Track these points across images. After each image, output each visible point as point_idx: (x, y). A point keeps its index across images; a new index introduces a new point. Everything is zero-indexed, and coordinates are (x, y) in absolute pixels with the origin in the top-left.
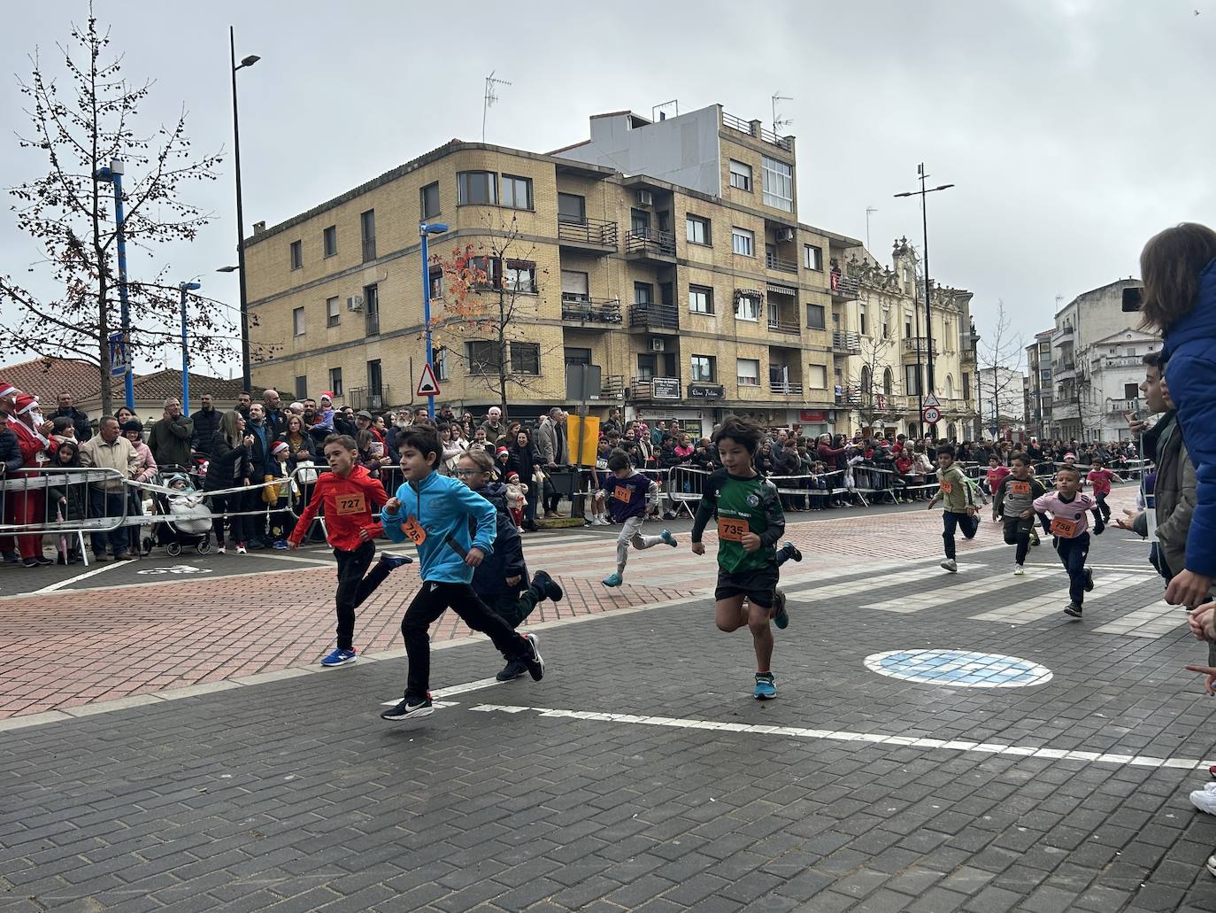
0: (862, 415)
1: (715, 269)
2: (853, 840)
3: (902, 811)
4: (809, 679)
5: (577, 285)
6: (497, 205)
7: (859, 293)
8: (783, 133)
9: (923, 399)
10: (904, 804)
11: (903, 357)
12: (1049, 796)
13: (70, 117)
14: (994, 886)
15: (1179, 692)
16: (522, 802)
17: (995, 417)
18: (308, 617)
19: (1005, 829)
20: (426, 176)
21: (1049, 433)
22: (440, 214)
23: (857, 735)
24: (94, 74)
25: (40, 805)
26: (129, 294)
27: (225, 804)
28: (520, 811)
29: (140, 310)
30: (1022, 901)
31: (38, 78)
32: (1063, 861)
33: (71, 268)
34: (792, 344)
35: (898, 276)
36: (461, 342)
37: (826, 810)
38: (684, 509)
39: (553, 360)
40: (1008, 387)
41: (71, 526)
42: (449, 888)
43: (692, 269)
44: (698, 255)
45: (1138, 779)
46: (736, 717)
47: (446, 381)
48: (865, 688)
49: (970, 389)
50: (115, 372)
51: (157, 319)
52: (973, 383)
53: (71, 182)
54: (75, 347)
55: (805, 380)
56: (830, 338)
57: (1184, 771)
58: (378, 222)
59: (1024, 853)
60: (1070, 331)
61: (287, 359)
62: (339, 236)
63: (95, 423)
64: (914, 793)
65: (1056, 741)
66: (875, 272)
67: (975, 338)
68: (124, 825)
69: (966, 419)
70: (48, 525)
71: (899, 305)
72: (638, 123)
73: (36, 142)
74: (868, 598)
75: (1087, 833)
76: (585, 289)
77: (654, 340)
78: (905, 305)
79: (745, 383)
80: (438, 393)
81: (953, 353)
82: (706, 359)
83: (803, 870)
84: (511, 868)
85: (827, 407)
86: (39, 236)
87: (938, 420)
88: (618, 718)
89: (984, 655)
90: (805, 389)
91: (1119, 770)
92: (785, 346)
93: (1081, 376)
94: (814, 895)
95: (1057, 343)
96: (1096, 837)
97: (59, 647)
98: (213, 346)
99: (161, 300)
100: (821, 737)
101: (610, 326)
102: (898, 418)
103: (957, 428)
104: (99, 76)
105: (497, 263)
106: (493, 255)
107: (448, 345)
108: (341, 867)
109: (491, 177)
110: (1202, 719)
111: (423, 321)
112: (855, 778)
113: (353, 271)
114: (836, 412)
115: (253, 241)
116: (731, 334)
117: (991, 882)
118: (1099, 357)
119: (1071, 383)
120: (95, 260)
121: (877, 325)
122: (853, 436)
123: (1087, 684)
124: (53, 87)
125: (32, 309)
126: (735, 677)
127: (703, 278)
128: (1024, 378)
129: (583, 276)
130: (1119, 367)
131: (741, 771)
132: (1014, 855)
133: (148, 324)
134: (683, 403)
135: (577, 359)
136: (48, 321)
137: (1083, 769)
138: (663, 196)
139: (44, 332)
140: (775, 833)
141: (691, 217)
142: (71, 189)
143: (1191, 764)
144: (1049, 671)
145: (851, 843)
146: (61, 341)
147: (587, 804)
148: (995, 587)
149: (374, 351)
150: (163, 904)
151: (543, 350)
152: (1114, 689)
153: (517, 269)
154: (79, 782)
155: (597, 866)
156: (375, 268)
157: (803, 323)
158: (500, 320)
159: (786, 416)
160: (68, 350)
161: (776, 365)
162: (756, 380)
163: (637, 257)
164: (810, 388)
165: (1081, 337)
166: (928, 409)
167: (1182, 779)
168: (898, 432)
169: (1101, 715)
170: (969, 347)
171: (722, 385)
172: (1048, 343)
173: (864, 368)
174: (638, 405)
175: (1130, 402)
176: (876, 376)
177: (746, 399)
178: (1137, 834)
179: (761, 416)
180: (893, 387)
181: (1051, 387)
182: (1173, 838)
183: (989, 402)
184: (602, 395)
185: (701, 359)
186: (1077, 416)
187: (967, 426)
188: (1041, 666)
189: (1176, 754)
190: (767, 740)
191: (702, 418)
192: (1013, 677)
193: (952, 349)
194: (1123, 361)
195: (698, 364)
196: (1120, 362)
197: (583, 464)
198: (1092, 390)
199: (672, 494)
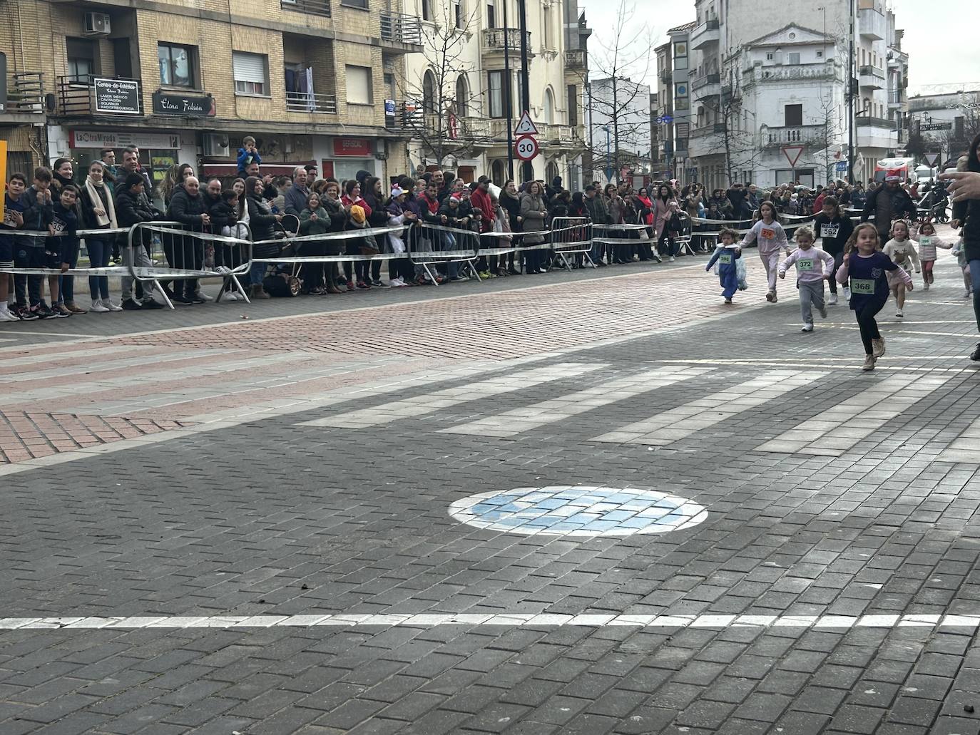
0: (426, 146)
4: (370, 541)
9: (512, 123)
10: (521, 710)
11: (484, 58)
12: (715, 679)
15: (869, 526)
17: (613, 150)
19: (662, 731)
21: (684, 175)
23: (446, 616)
34: (318, 30)
37: (410, 730)
40: (632, 106)
45: (827, 646)
46: (264, 606)
48: (454, 548)
49: (578, 110)
52: (583, 101)
55: (339, 89)
56: (377, 23)
57: (880, 631)
60: (714, 25)
64: (534, 693)
65: (717, 604)
67: (584, 32)
74: (449, 416)
75: (768, 725)
77: (93, 15)
79: (246, 92)
81: (554, 55)
82: (183, 51)
85: (374, 133)
88: (72, 623)
89: (616, 491)
90: (341, 105)
91: (800, 637)
92: (308, 33)
93: (728, 92)
95: (698, 43)
100: (395, 624)
103: (560, 168)
110: (900, 560)
114: (388, 142)
116: (222, 10)
118: (752, 65)
119: (716, 101)
121: (446, 7)
128: (651, 95)
130: (778, 80)
131: (277, 687)
134: (146, 121)
137: (756, 639)
143: (888, 620)
144: (702, 508)
152: (786, 527)
159: (311, 146)
161: (295, 64)
162: (262, 88)
164: (348, 104)
165: (730, 35)
166: (520, 139)
167: (880, 642)
168: (478, 174)
169: (774, 564)
170: (577, 48)
171: (210, 95)
172: (685, 44)
173: (428, 75)
174: (70, 124)
175: (791, 132)
176: (447, 85)
177: (249, 118)
178: (831, 719)
179: (273, 145)
180: (470, 103)
181: (687, 108)
182: (876, 722)
183: (605, 129)
184: (9, 105)
185: (174, 50)
186: (722, 151)
187: (573, 164)
188: (692, 502)
189: (870, 610)
190: (313, 636)
191: (179, 147)
192: (657, 520)
193: (553, 48)
194: (783, 72)
195: (168, 58)
196: (780, 73)
198: (742, 113)
199: (135, 269)
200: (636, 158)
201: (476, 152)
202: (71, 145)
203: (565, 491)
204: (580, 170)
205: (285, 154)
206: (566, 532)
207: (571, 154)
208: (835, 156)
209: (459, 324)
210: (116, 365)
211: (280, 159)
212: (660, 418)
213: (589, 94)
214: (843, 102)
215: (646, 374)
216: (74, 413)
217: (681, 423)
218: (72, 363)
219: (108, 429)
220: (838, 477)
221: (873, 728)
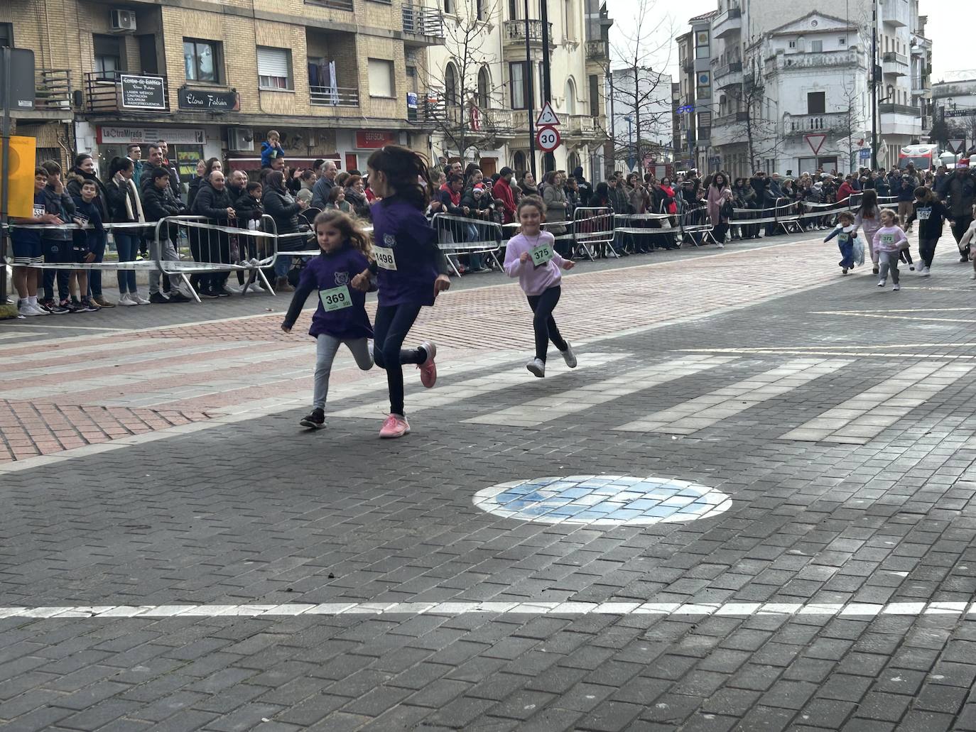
0: (448, 138)
3: (544, 709)
4: (396, 530)
9: (534, 114)
10: (546, 698)
11: (506, 49)
12: (741, 668)
15: (894, 514)
17: (634, 139)
19: (686, 719)
21: (706, 164)
23: (471, 605)
34: (341, 24)
37: (436, 717)
40: (654, 96)
45: (852, 634)
46: (291, 595)
48: (479, 537)
49: (600, 100)
52: (604, 91)
55: (362, 83)
56: (399, 17)
57: (906, 619)
60: (736, 13)
64: (560, 680)
65: (742, 592)
67: (605, 22)
74: (471, 407)
75: (794, 713)
77: (119, 11)
79: (271, 87)
81: (575, 45)
82: (207, 47)
85: (397, 126)
89: (640, 480)
90: (363, 98)
91: (826, 625)
92: (331, 28)
93: (750, 81)
95: (720, 31)
96: (806, 717)
100: (421, 612)
102: (500, 143)
110: (925, 548)
114: (409, 133)
116: (246, 6)
118: (774, 53)
119: (738, 90)
123: (775, 512)
128: (673, 85)
130: (801, 68)
131: (305, 674)
134: (172, 116)
137: (781, 627)
143: (914, 608)
144: (726, 496)
148: (646, 384)
152: (812, 515)
159: (336, 140)
161: (318, 59)
162: (286, 82)
164: (371, 97)
165: (751, 23)
166: (542, 130)
167: (906, 629)
168: (500, 167)
169: (799, 552)
170: (598, 38)
171: (234, 90)
172: (706, 33)
173: (450, 66)
174: (97, 120)
175: (814, 120)
176: (469, 77)
177: (273, 112)
178: (857, 707)
179: (297, 139)
180: (492, 95)
181: (709, 97)
182: (902, 709)
183: (627, 119)
185: (198, 45)
186: (745, 139)
187: (595, 155)
188: (716, 490)
189: (897, 597)
190: (340, 624)
191: (204, 142)
192: (681, 508)
193: (575, 39)
194: (806, 60)
195: (193, 53)
196: (803, 61)
197: (11, 214)
198: (765, 99)
199: (162, 263)
200: (658, 148)
201: (498, 144)
202: (99, 141)
203: (589, 480)
204: (602, 160)
205: (309, 148)
206: (590, 521)
207: (593, 144)
208: (859, 144)
209: (481, 315)
210: (145, 357)
211: (304, 153)
212: (683, 407)
213: (611, 84)
214: (867, 89)
215: (671, 363)
216: (104, 405)
217: (704, 412)
218: (102, 356)
219: (137, 421)
220: (863, 465)
221: (899, 715)
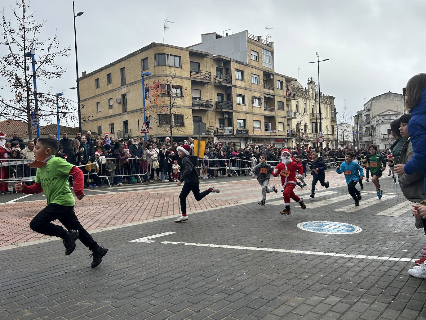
0: (297, 140)
1: (245, 89)
2: (292, 287)
3: (310, 277)
4: (278, 232)
5: (197, 94)
6: (169, 66)
7: (296, 97)
8: (269, 40)
9: (318, 134)
10: (311, 275)
11: (311, 120)
12: (360, 271)
13: (16, 34)
14: (341, 302)
15: (405, 235)
16: (179, 275)
17: (343, 140)
18: (103, 211)
19: (345, 283)
20: (143, 55)
21: (361, 146)
22: (148, 69)
23: (294, 251)
24: (24, 18)
25: (8, 278)
26: (38, 97)
27: (74, 277)
28: (177, 278)
29: (42, 103)
30: (351, 307)
31: (4, 20)
32: (365, 293)
33: (17, 88)
34: (272, 115)
35: (309, 91)
36: (156, 114)
37: (284, 277)
38: (235, 173)
39: (189, 121)
40: (347, 130)
41: (18, 179)
42: (153, 305)
43: (237, 89)
44: (240, 84)
45: (391, 265)
46: (253, 245)
47: (151, 128)
48: (297, 235)
49: (334, 131)
50: (33, 125)
51: (48, 106)
52: (335, 129)
53: (16, 57)
54: (19, 116)
55: (277, 128)
56: (286, 113)
57: (406, 262)
58: (127, 72)
59: (351, 291)
60: (369, 110)
61: (94, 120)
62: (112, 76)
63: (26, 143)
64: (314, 271)
65: (362, 252)
66: (301, 90)
67: (336, 113)
68: (38, 284)
69: (332, 141)
70: (10, 179)
71: (310, 101)
72: (218, 37)
73: (3, 42)
75: (373, 284)
76: (200, 96)
77: (224, 114)
78: (312, 101)
79: (256, 129)
80: (148, 132)
81: (328, 118)
82: (242, 120)
83: (276, 297)
84: (174, 298)
85: (285, 137)
86: (5, 76)
87: (323, 141)
88: (212, 245)
89: (338, 223)
90: (277, 131)
91: (384, 262)
92: (270, 116)
93: (372, 126)
94: (279, 306)
95: (365, 114)
97: (14, 222)
98: (68, 116)
99: (49, 99)
100: (282, 252)
101: (209, 109)
102: (309, 141)
103: (330, 144)
104: (26, 19)
105: (169, 86)
106: (167, 84)
107: (152, 115)
108: (115, 298)
109: (166, 56)
110: (413, 245)
111: (142, 107)
112: (294, 266)
113: (118, 89)
114: (287, 139)
115: (82, 78)
116: (251, 112)
117: (340, 301)
118: (378, 119)
119: (369, 129)
120: (25, 85)
121: (302, 108)
122: (294, 147)
123: (373, 233)
124: (9, 23)
125: (3, 103)
126: (252, 231)
127: (241, 92)
128: (353, 127)
129: (199, 91)
130: (385, 123)
131: (254, 264)
132: (348, 292)
133: (45, 108)
134: (234, 136)
135: (197, 120)
136: (9, 107)
137: (372, 262)
138: (227, 63)
139: (7, 110)
140: (266, 285)
141: (237, 70)
142: (16, 59)
143: (408, 260)
144: (360, 228)
145: (292, 288)
146: (13, 114)
147: (201, 275)
148: (342, 200)
149: (125, 117)
150: (52, 312)
151: (185, 117)
152: (383, 234)
153: (176, 88)
154: (22, 269)
155: (205, 297)
156: (125, 88)
157: (276, 108)
158: (170, 106)
159: (270, 140)
160: (16, 117)
161: (267, 122)
162: (260, 128)
163: (218, 84)
164: (279, 131)
165: (372, 113)
166: (319, 138)
167: (405, 265)
169: (378, 243)
170: (334, 116)
171: (248, 130)
172: (361, 115)
173: (297, 123)
174: (219, 137)
176: (302, 126)
177: (256, 135)
178: (390, 284)
180: (307, 130)
181: (362, 130)
182: (403, 285)
183: (341, 135)
184: (206, 133)
186: (371, 140)
187: (333, 144)
189: (404, 257)
190: (263, 253)
191: (241, 141)
193: (328, 117)
194: (387, 121)
195: (239, 122)
197: (199, 157)
198: (376, 131)
199: (230, 168)
200: (349, 142)
204: (335, 145)
211: (263, 143)
220: (397, 222)
221: (402, 287)
